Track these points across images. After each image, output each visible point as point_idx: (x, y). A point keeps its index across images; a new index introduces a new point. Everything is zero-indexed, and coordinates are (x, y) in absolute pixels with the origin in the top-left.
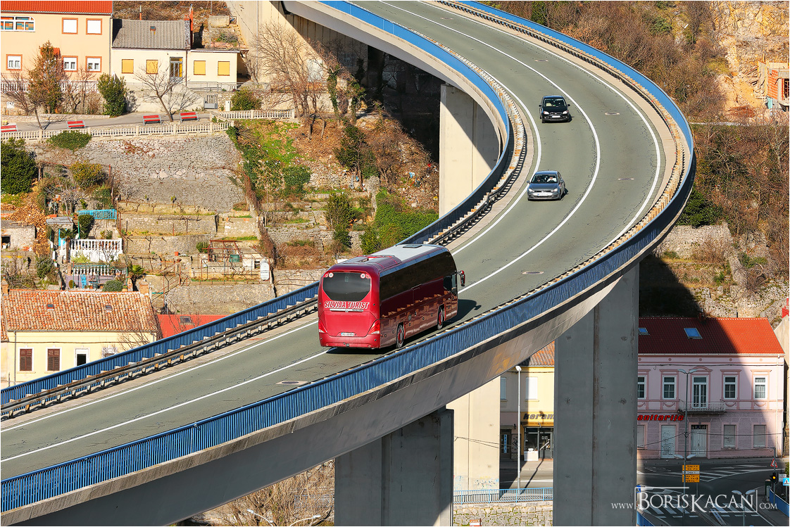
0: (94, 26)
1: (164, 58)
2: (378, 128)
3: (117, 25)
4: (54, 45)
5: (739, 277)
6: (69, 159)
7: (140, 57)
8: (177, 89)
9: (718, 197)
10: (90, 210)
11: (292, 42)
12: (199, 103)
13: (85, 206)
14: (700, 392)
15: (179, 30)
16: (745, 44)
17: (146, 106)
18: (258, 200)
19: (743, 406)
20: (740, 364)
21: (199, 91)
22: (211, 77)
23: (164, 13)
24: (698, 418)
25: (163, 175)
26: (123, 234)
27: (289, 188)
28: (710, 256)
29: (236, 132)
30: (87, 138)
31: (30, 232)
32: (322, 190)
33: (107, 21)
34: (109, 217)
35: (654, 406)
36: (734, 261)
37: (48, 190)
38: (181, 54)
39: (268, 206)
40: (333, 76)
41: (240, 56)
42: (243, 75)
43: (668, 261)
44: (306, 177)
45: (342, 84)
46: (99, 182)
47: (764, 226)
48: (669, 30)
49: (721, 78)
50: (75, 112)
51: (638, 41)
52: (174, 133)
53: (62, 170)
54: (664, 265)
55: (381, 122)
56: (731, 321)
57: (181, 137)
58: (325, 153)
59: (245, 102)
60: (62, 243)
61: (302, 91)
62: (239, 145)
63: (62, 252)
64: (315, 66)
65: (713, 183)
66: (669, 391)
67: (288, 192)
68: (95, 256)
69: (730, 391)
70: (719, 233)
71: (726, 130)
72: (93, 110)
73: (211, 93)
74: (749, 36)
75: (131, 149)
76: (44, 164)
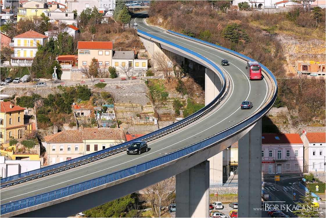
0: (107, 53)
1: (127, 62)
2: (188, 81)
3: (114, 53)
4: (96, 58)
5: (290, 122)
6: (100, 90)
7: (120, 61)
8: (131, 70)
9: (284, 99)
10: (106, 105)
11: (163, 57)
12: (137, 74)
13: (105, 104)
14: (279, 155)
15: (131, 54)
16: (291, 56)
17: (122, 75)
18: (154, 102)
19: (292, 159)
20: (291, 147)
21: (136, 71)
22: (140, 67)
23: (127, 49)
24: (279, 162)
25: (127, 95)
26: (115, 112)
27: (162, 98)
28: (282, 116)
29: (147, 82)
30: (105, 85)
31: (89, 111)
32: (172, 99)
33: (111, 51)
34: (112, 107)
35: (267, 159)
36: (289, 117)
37: (94, 100)
38: (132, 60)
39: (156, 103)
40: (175, 66)
41: (148, 61)
42: (149, 66)
43: (270, 118)
44: (167, 95)
45: (177, 68)
46: (109, 97)
47: (297, 107)
48: (270, 52)
49: (285, 65)
50: (102, 77)
51: (261, 55)
52: (130, 83)
53: (98, 94)
54: (269, 119)
55: (188, 79)
56: (288, 134)
57: (132, 84)
58: (173, 88)
59: (150, 74)
60: (98, 114)
61: (166, 70)
62: (148, 86)
63: (98, 117)
64: (170, 63)
65: (283, 95)
66: (271, 155)
67: (162, 99)
68: (108, 118)
69: (288, 154)
70: (285, 109)
71: (286, 80)
72: (107, 77)
73: (140, 72)
74: (293, 53)
75: (118, 87)
76: (93, 92)
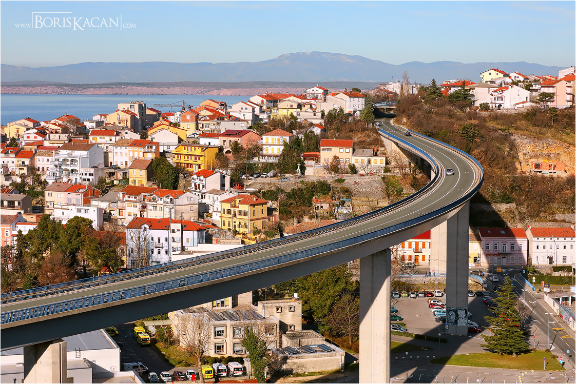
0: (348, 151)
1: (366, 159)
2: (422, 177)
3: (354, 150)
4: (337, 155)
5: (518, 217)
6: (339, 186)
7: (360, 158)
8: (369, 167)
9: (514, 195)
10: (344, 199)
11: (399, 154)
12: (375, 171)
13: (343, 198)
14: (504, 248)
15: (371, 151)
16: (525, 154)
17: (361, 172)
18: (389, 197)
19: (516, 252)
20: (516, 241)
21: (375, 168)
22: (378, 164)
23: (368, 147)
24: (504, 255)
25: (364, 190)
26: (352, 205)
27: (397, 193)
28: (510, 212)
29: (383, 178)
30: (344, 180)
31: (328, 205)
32: (406, 194)
33: (351, 149)
34: (349, 201)
35: (492, 252)
36: (517, 213)
37: (334, 194)
38: (371, 158)
39: (391, 198)
40: (410, 163)
41: (386, 158)
42: (387, 163)
43: (499, 213)
44: (402, 191)
45: (412, 165)
46: (347, 192)
47: (526, 203)
48: (503, 151)
49: (517, 163)
50: (342, 173)
51: (494, 153)
52: (367, 179)
53: (337, 188)
54: (498, 214)
56: (514, 229)
57: (369, 180)
58: (408, 184)
59: (387, 170)
60: (336, 208)
61: (402, 167)
62: (384, 182)
63: (336, 210)
64: (405, 160)
65: (512, 192)
66: (496, 248)
67: (397, 195)
68: (345, 211)
69: (512, 248)
70: (513, 205)
71: (516, 178)
72: (347, 173)
73: (378, 169)
74: (527, 152)
75: (356, 183)
76: (333, 187)
